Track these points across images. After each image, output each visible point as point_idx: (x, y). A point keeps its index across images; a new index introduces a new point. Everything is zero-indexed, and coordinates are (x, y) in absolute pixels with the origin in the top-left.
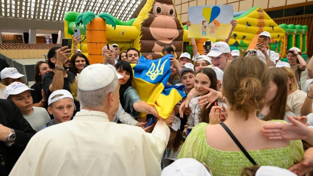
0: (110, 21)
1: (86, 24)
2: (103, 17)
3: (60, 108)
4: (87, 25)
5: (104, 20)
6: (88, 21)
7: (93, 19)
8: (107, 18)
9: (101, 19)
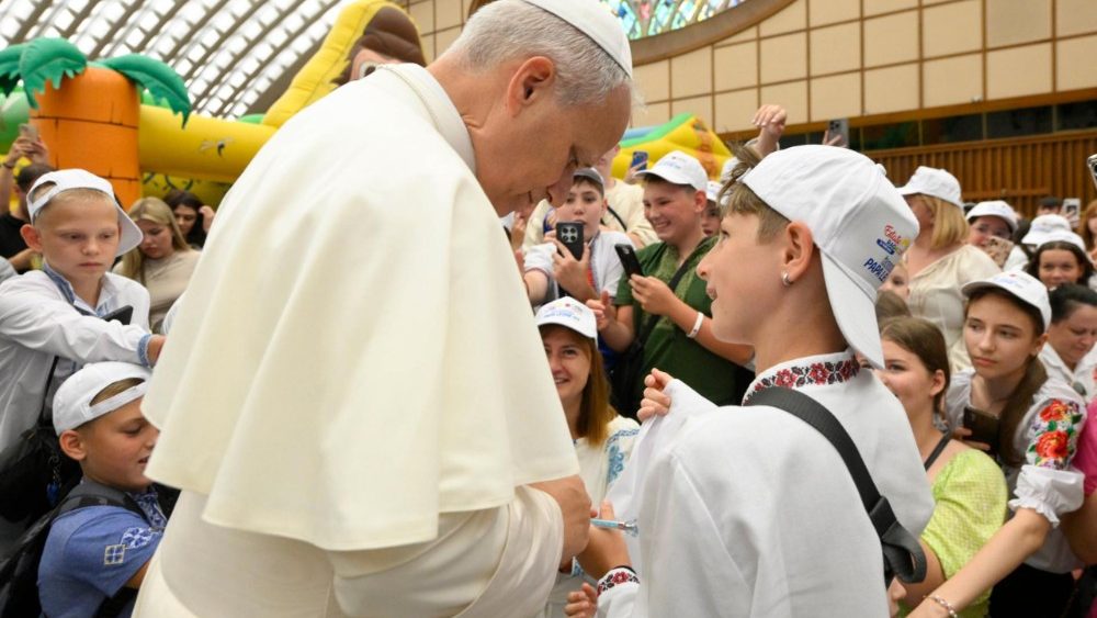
0: (162, 89)
1: (39, 86)
2: (129, 73)
3: (74, 237)
4: (42, 92)
5: (133, 82)
6: (48, 76)
7: (76, 74)
8: (148, 77)
9: (117, 78)
